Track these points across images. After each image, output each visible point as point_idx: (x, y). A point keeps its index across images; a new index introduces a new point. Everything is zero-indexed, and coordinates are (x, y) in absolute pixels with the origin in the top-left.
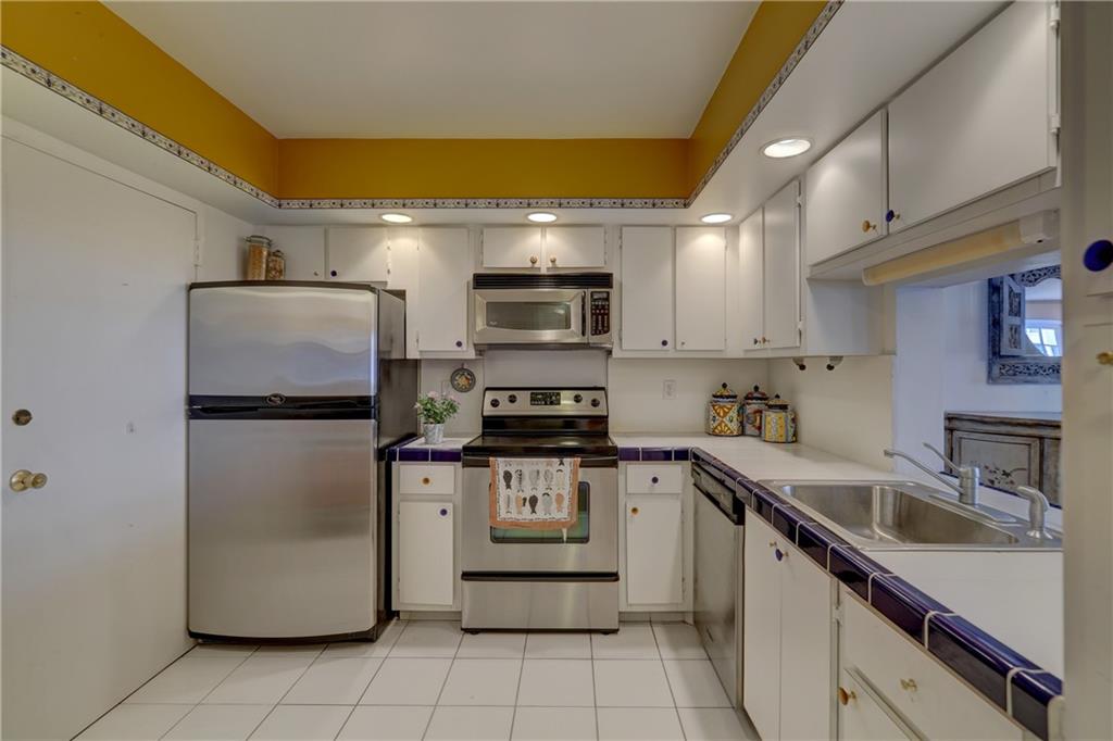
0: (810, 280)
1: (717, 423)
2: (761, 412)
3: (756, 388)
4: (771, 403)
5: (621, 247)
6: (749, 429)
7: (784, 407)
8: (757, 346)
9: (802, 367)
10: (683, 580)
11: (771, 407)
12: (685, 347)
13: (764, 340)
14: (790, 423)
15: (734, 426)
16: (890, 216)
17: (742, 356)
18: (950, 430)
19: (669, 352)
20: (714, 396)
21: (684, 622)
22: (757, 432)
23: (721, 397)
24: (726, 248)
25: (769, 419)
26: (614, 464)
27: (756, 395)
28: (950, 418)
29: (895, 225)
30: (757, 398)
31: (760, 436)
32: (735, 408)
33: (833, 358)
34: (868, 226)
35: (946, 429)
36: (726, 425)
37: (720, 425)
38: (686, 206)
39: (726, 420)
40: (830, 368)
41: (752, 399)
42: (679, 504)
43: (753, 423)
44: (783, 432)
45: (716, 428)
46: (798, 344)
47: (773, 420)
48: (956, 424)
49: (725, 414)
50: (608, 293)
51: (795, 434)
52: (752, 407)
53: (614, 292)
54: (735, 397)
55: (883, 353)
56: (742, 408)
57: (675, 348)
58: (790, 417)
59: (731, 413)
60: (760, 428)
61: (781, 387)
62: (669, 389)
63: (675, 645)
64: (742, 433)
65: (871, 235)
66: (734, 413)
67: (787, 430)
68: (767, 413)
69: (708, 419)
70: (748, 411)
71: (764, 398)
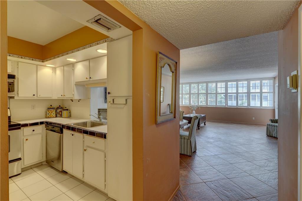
0: (75, 84)
1: (49, 115)
2: (61, 111)
3: (60, 106)
4: (64, 109)
5: (18, 68)
6: (58, 115)
7: (67, 110)
8: (62, 96)
9: (72, 101)
10: (42, 154)
11: (64, 110)
12: (40, 96)
13: (64, 96)
14: (69, 113)
15: (54, 115)
16: (90, 78)
17: (57, 98)
18: (99, 112)
19: (35, 97)
20: (48, 108)
21: (42, 165)
22: (60, 116)
23: (50, 108)
24: (52, 72)
25: (64, 113)
26: (20, 128)
27: (60, 107)
28: (99, 110)
29: (91, 79)
30: (60, 108)
31: (61, 117)
32: (55, 111)
33: (79, 99)
34: (87, 78)
35: (98, 112)
36: (52, 115)
37: (50, 115)
38: (42, 62)
39: (52, 114)
40: (79, 101)
41: (59, 108)
42: (41, 135)
43: (59, 114)
44: (67, 115)
45: (49, 116)
46: (73, 97)
47: (65, 113)
48: (100, 111)
49: (52, 112)
50: (14, 81)
51: (70, 116)
52: (59, 110)
53: (16, 80)
54: (54, 108)
55: (89, 99)
56: (56, 111)
57: (37, 96)
58: (69, 112)
59: (53, 112)
60: (61, 115)
61: (66, 105)
62: (33, 107)
63: (41, 170)
64: (56, 117)
65: (87, 80)
66: (54, 112)
67: (68, 115)
68: (63, 111)
69: (46, 114)
70: (58, 111)
71: (62, 108)
